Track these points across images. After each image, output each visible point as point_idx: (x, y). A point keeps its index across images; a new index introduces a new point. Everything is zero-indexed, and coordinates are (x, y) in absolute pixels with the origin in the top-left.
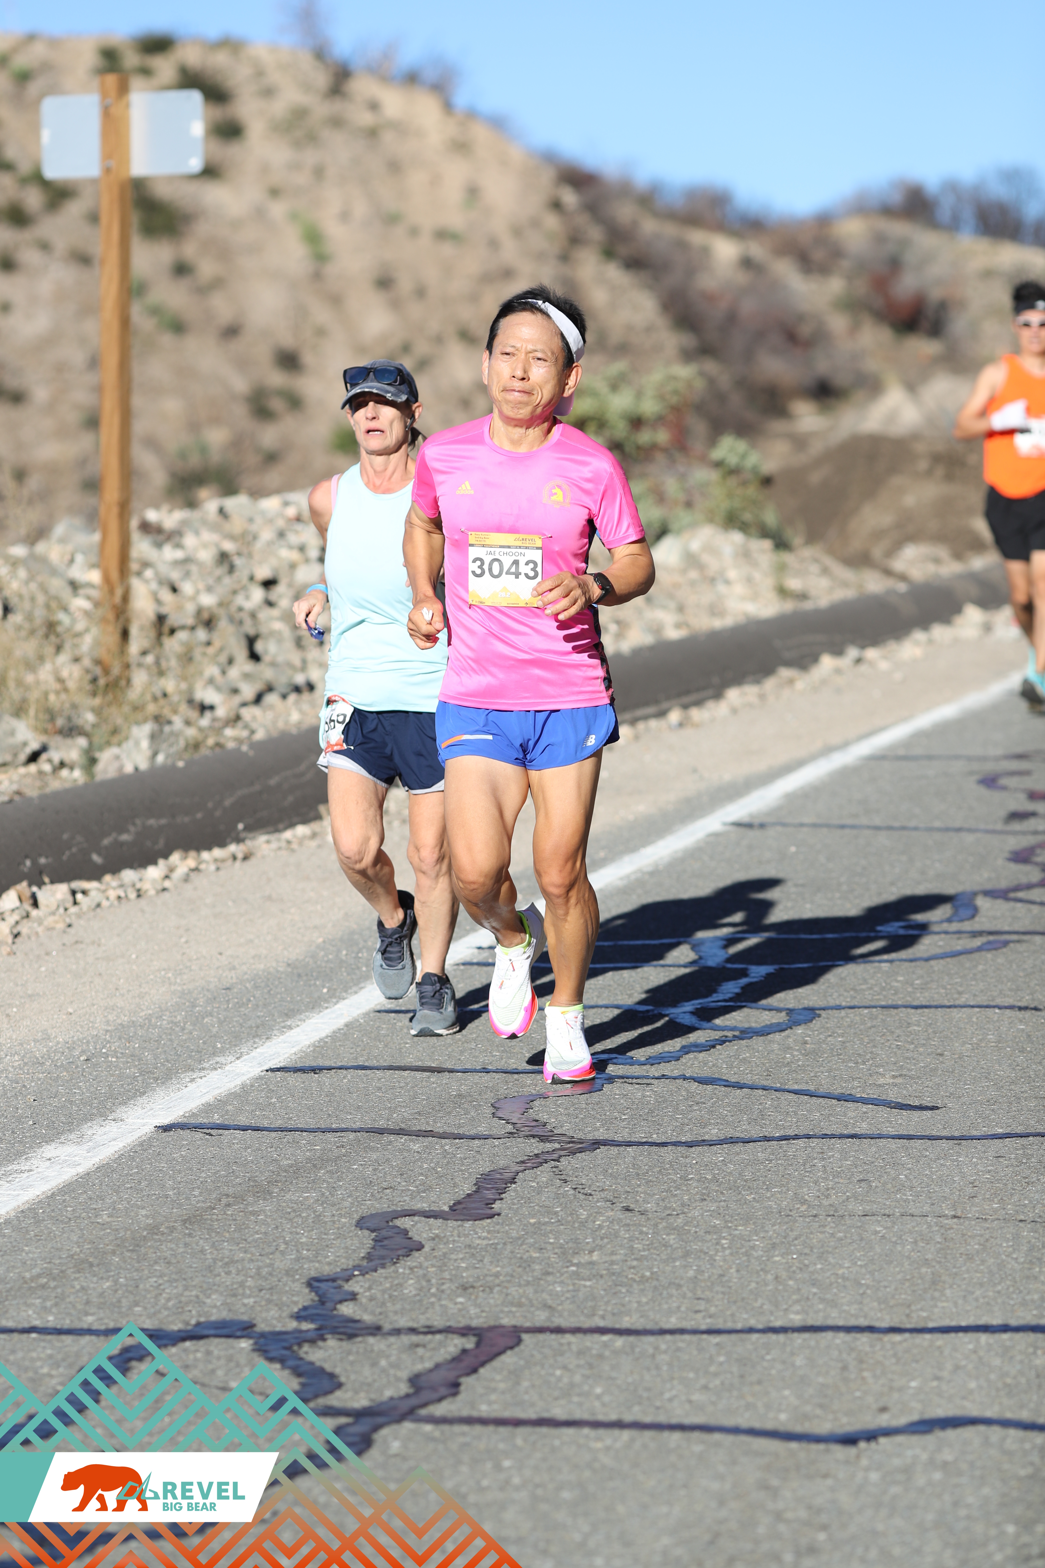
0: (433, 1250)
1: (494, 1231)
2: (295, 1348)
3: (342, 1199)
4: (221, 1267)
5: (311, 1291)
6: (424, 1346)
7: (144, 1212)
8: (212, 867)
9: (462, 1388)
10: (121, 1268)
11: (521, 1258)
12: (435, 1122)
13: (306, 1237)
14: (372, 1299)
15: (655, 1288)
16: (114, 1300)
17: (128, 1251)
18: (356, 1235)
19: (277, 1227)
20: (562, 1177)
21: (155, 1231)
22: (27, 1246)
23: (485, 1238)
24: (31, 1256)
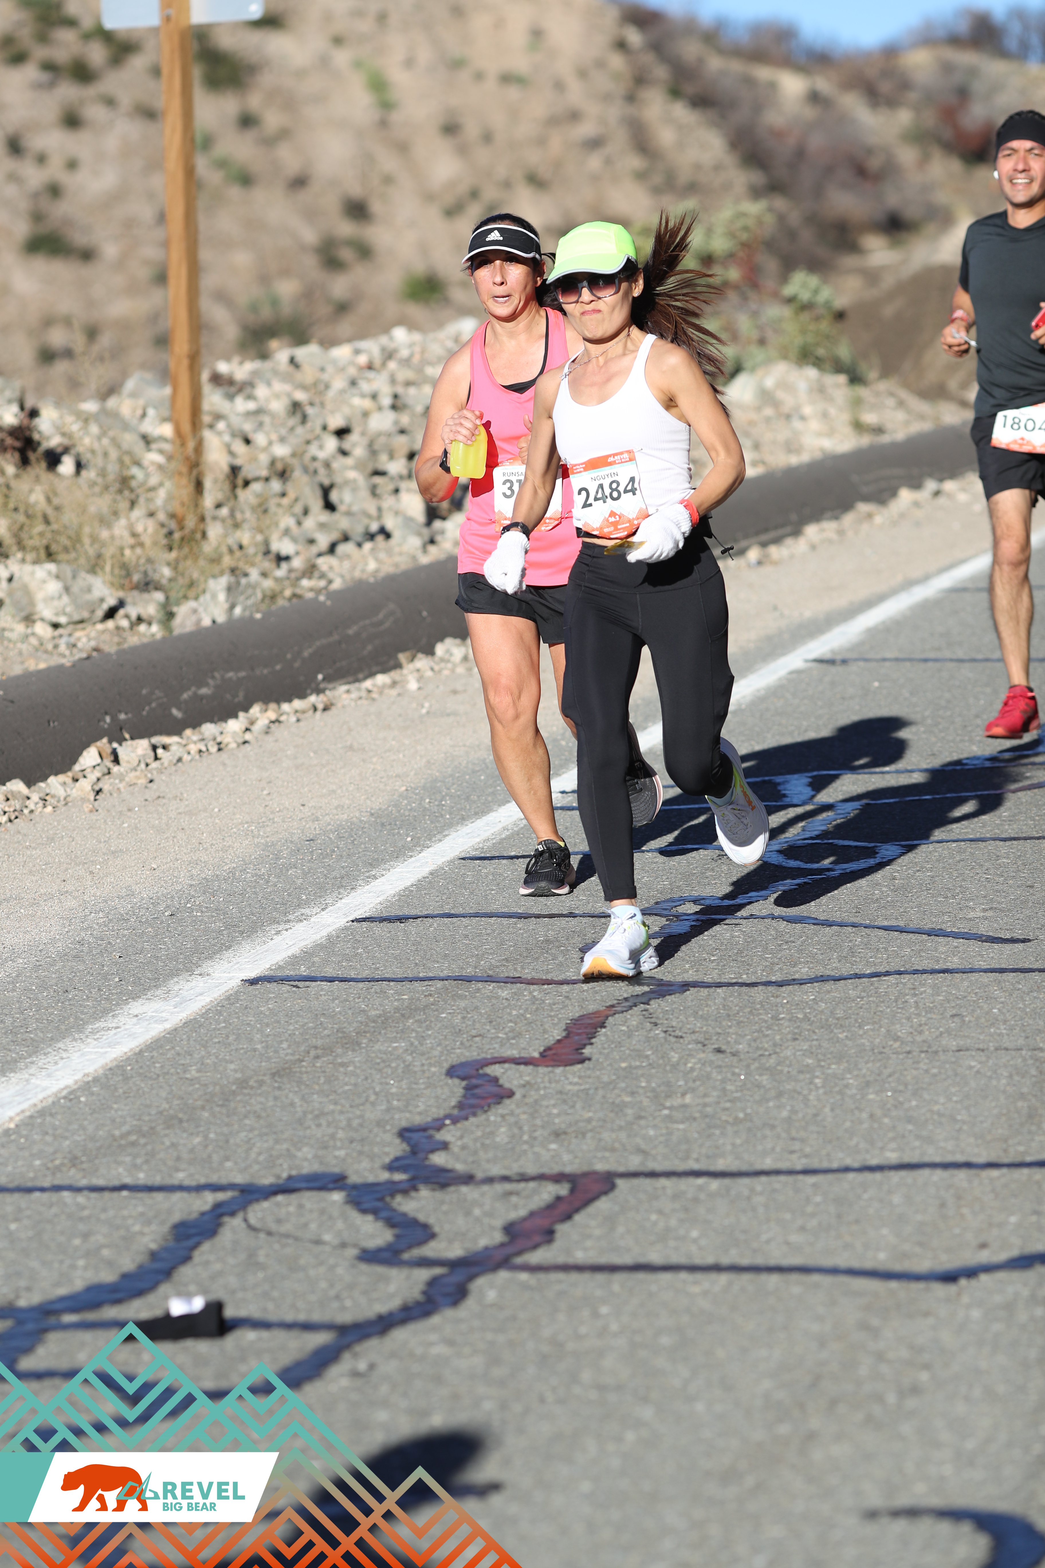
0: (525, 1096)
1: (585, 1076)
2: (388, 1199)
3: (432, 1048)
4: (311, 1119)
5: (402, 1142)
6: (517, 1193)
7: (232, 1066)
8: (293, 719)
9: (558, 1235)
10: (211, 1123)
11: (613, 1103)
12: (523, 968)
13: (397, 1087)
14: (464, 1148)
15: (749, 1130)
16: (205, 1156)
17: (218, 1106)
18: (447, 1084)
19: (366, 1079)
20: (653, 1020)
21: (244, 1085)
22: (116, 1103)
23: (576, 1084)
24: (120, 1113)
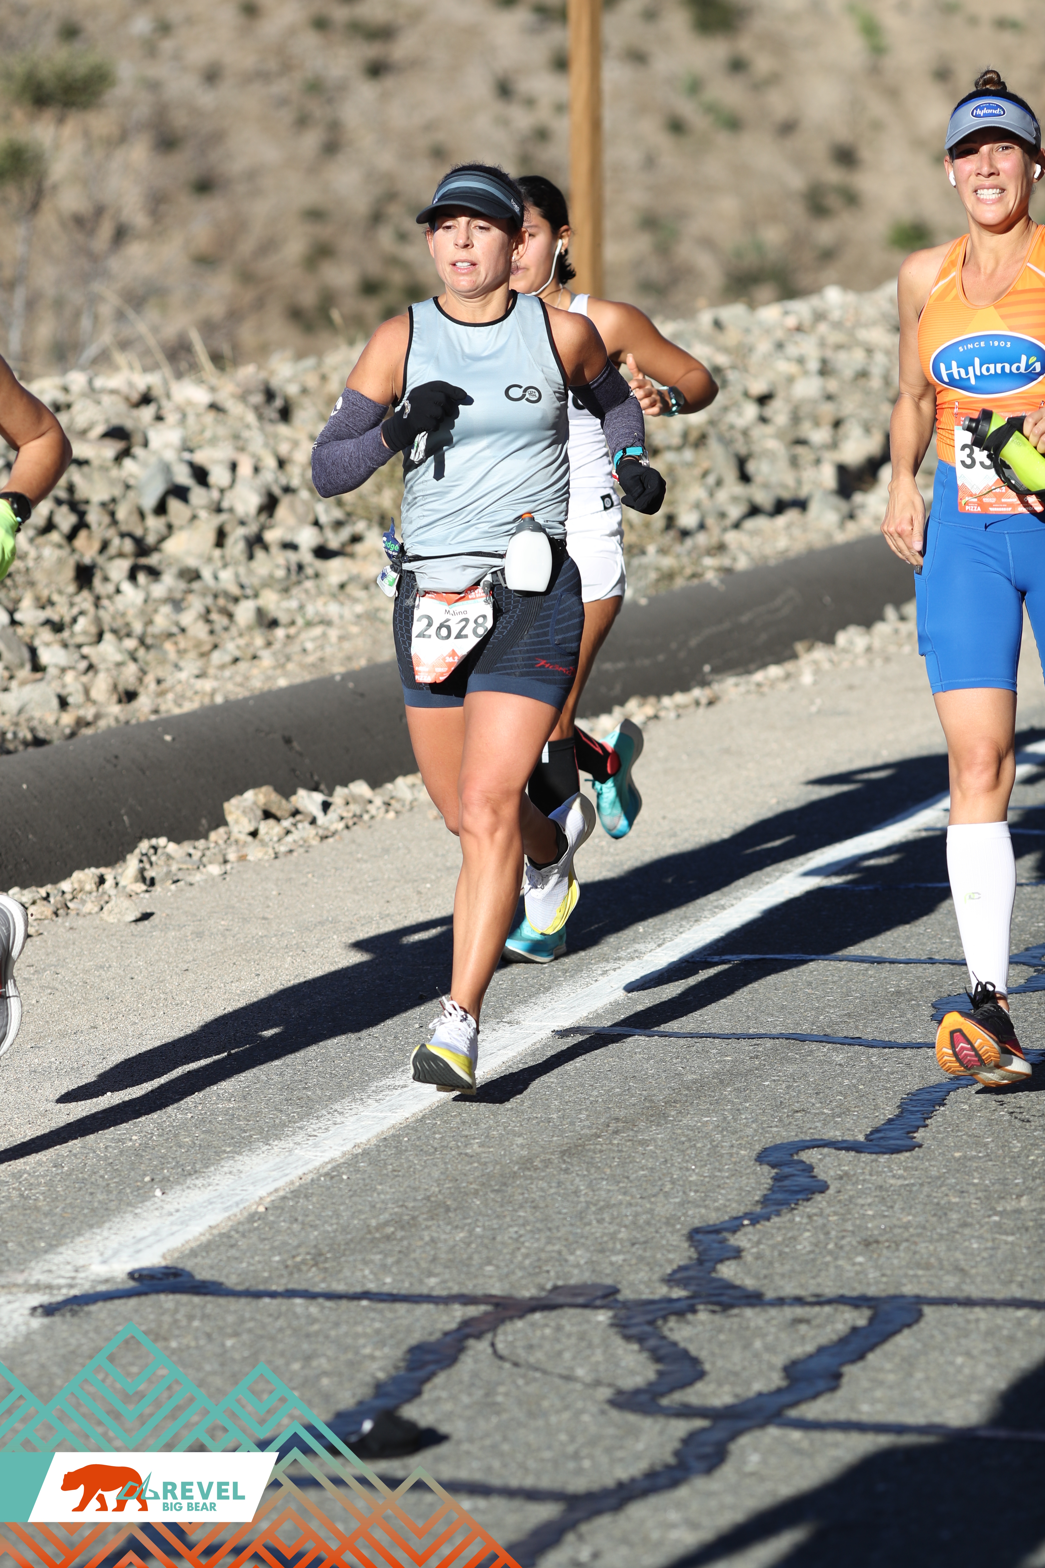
0: (839, 1192)
1: (912, 1168)
2: (660, 1322)
3: (746, 1125)
4: (594, 1213)
5: (690, 1246)
7: (520, 1141)
9: (845, 1380)
10: (480, 1214)
11: (938, 1204)
12: (865, 1026)
13: (697, 1174)
14: (759, 1257)
16: (465, 1256)
17: (493, 1191)
18: (754, 1173)
19: (666, 1161)
21: (529, 1165)
22: (381, 1184)
23: (900, 1177)
24: (382, 1196)
